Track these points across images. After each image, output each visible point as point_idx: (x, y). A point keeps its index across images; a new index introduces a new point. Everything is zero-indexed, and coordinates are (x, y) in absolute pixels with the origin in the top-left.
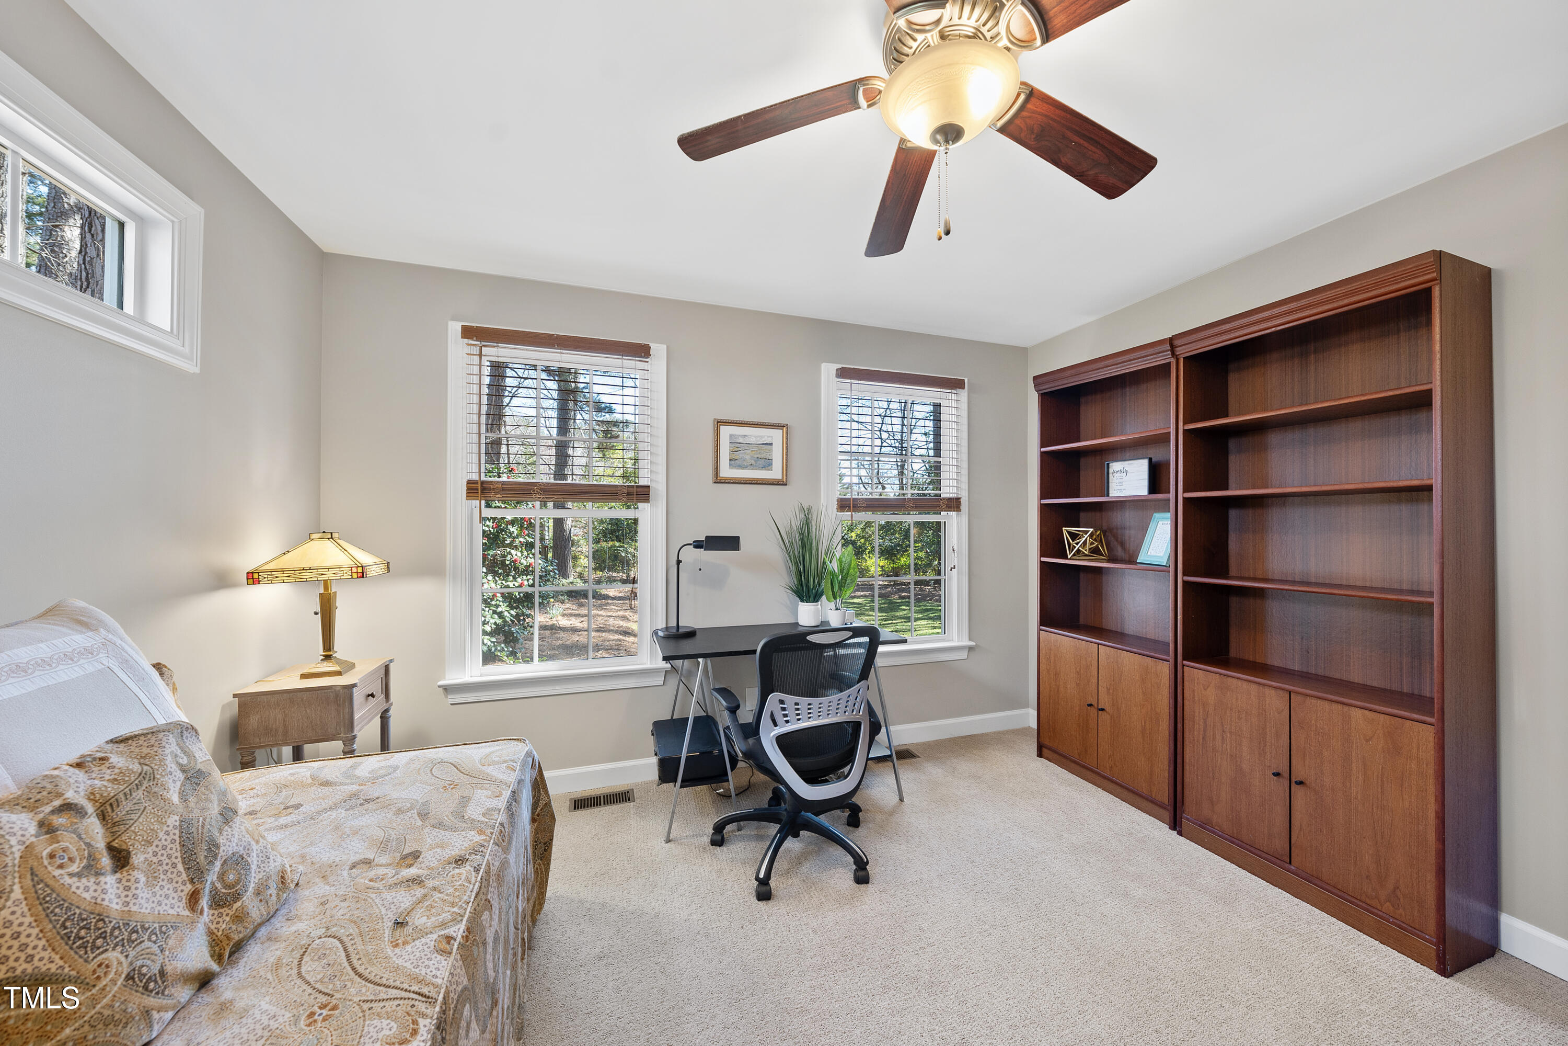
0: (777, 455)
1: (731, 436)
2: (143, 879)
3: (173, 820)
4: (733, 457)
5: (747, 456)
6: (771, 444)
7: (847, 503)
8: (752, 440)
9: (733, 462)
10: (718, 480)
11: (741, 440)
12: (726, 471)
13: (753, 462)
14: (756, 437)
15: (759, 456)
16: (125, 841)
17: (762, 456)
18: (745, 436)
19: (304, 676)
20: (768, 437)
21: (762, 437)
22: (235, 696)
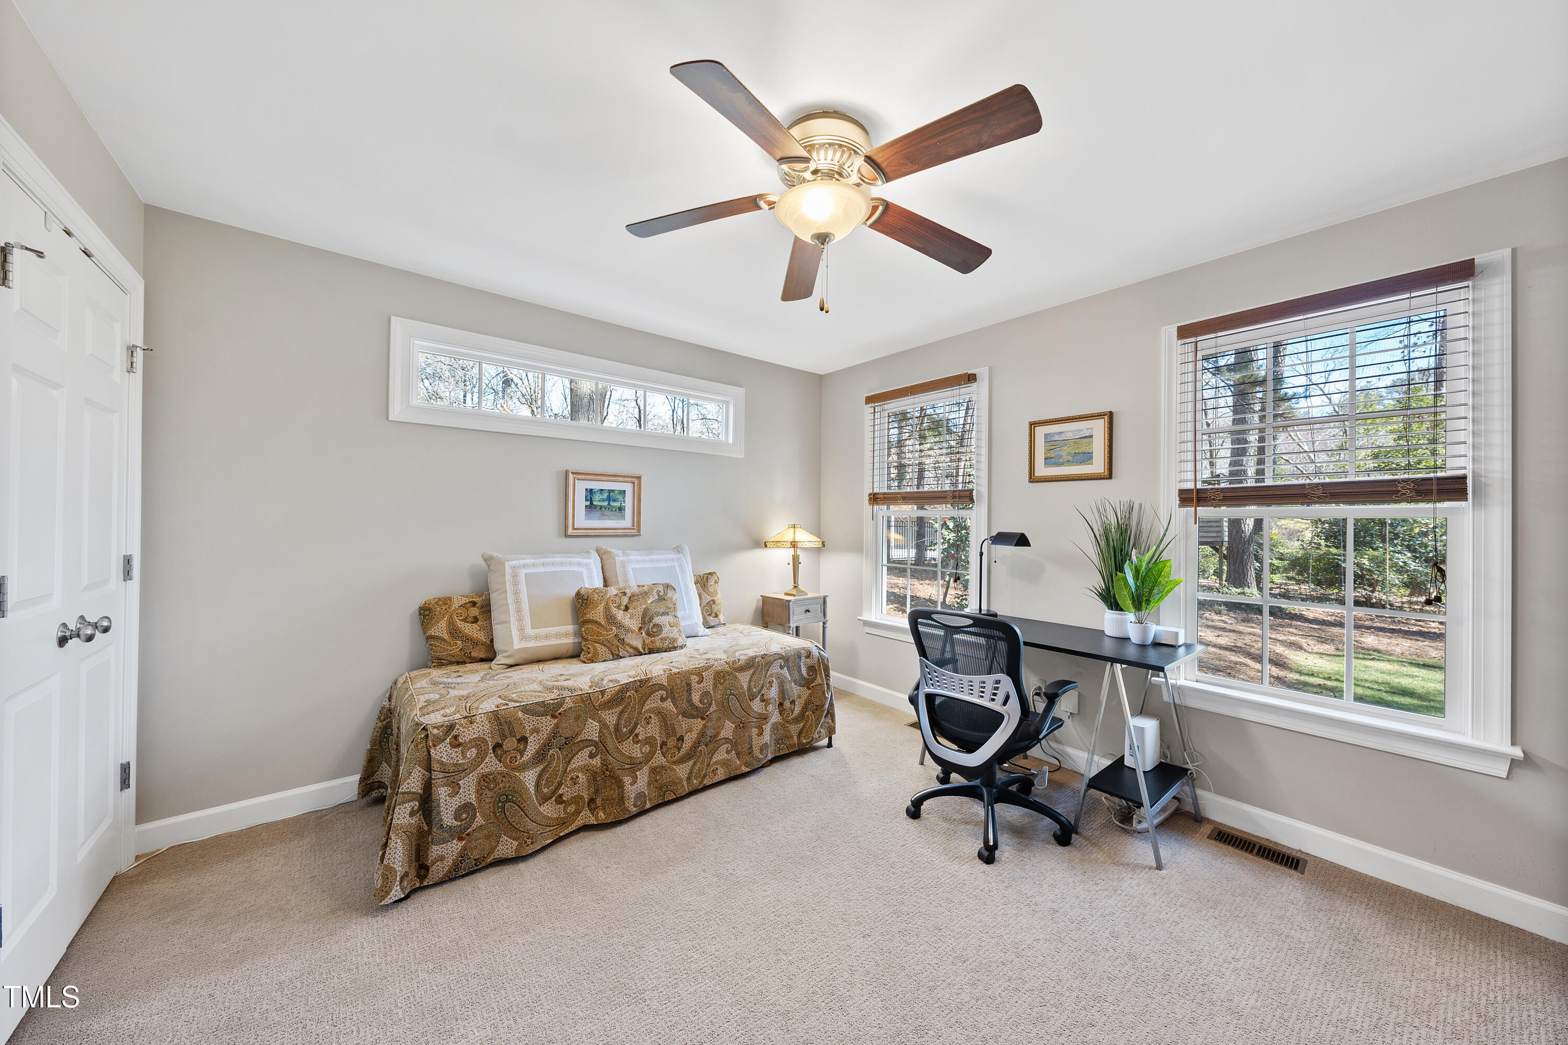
0: (1099, 448)
1: (1046, 435)
2: (629, 616)
3: (644, 606)
4: (1048, 455)
5: (1064, 452)
6: (1091, 436)
7: (1190, 496)
8: (1070, 436)
9: (1048, 461)
10: (1033, 479)
11: (1057, 438)
12: (1042, 470)
13: (1070, 458)
14: (1072, 431)
15: (1077, 451)
16: (630, 606)
17: (1080, 451)
18: (1061, 433)
19: (786, 594)
20: (1087, 429)
21: (1080, 431)
22: (761, 596)
